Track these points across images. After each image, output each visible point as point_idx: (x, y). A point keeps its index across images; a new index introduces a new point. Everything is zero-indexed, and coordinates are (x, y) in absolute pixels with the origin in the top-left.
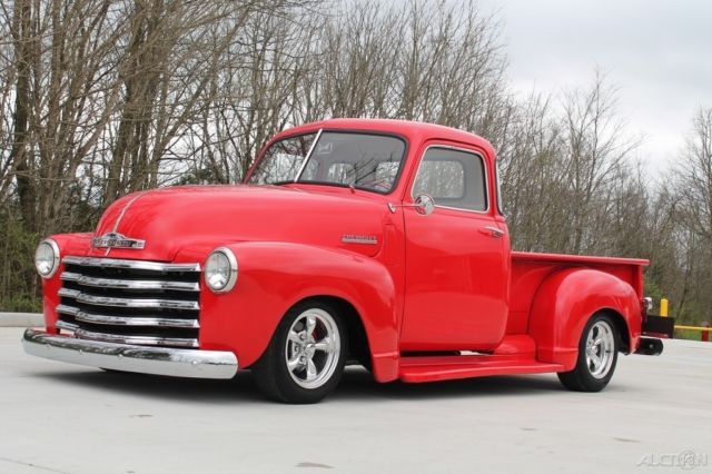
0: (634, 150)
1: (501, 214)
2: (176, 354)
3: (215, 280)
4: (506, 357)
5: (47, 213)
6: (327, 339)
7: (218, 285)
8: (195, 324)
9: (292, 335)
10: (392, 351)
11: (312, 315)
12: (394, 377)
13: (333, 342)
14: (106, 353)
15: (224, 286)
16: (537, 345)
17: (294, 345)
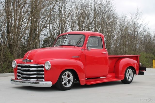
0: (147, 25)
1: (106, 49)
2: (40, 82)
3: (47, 68)
4: (109, 78)
5: (15, 50)
6: (70, 77)
7: (47, 69)
8: (43, 76)
9: (63, 77)
10: (84, 79)
11: (67, 73)
12: (85, 84)
13: (71, 78)
14: (27, 83)
15: (48, 68)
16: (116, 75)
17: (63, 79)
